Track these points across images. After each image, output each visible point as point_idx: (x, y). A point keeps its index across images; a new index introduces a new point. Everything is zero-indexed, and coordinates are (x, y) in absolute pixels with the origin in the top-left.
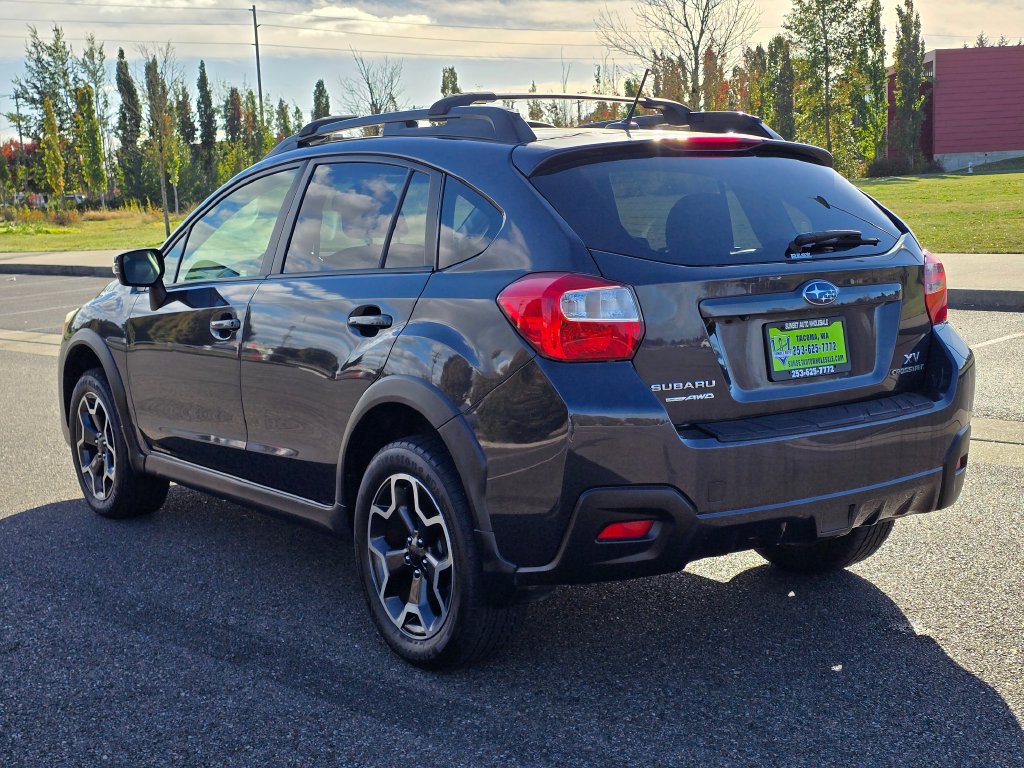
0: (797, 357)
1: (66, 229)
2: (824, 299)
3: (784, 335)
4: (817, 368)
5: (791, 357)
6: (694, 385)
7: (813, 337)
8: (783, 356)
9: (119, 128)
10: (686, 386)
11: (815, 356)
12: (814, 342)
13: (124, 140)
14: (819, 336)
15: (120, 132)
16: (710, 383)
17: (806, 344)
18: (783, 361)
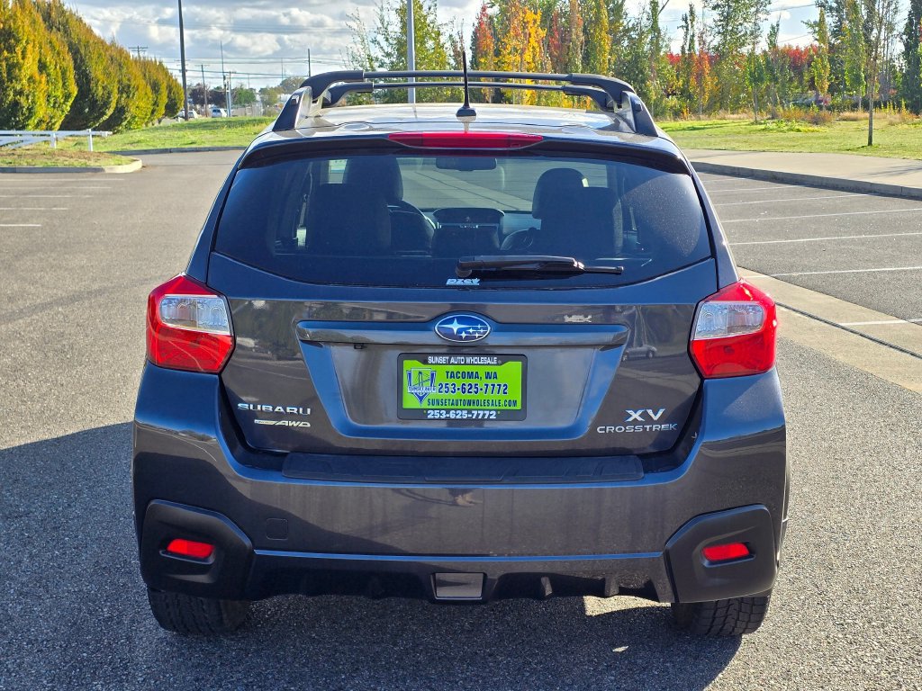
0: (444, 396)
1: (816, 128)
2: (464, 335)
3: (427, 370)
4: (469, 411)
5: (434, 394)
6: (285, 410)
7: (470, 375)
8: (422, 391)
9: (904, 34)
10: (276, 410)
11: (472, 396)
12: (473, 381)
13: (907, 45)
14: (482, 374)
15: (904, 37)
16: (305, 411)
17: (459, 382)
18: (421, 399)
